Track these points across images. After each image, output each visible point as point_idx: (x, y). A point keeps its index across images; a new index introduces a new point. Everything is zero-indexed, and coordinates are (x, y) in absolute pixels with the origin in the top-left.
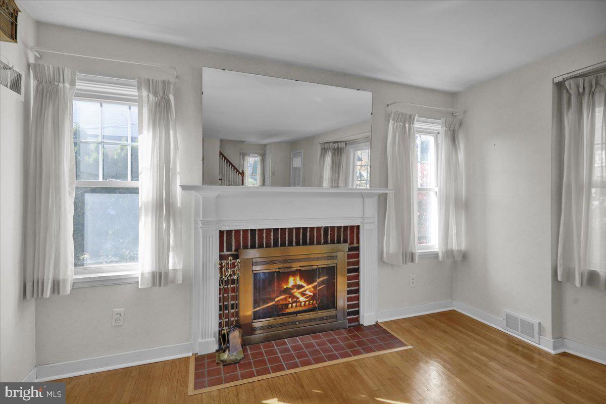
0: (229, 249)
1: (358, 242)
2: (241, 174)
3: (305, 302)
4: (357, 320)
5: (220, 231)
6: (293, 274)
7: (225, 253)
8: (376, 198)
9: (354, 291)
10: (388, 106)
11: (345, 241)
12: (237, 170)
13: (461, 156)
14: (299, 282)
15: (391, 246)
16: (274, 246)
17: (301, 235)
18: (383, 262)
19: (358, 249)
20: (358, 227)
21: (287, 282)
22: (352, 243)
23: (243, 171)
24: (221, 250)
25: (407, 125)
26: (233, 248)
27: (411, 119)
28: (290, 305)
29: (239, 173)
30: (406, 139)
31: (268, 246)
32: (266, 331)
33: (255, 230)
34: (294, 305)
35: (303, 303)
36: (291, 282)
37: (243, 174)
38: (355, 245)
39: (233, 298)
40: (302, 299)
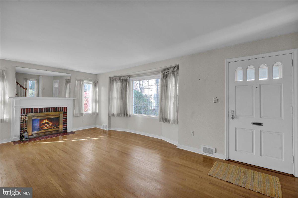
0: (24, 113)
1: (67, 111)
2: (25, 89)
3: (49, 127)
4: (66, 131)
5: (21, 109)
6: (45, 119)
7: (23, 114)
8: (72, 100)
9: (65, 124)
10: (76, 77)
11: (62, 111)
12: (22, 87)
13: (97, 90)
14: (47, 121)
15: (77, 112)
16: (39, 112)
17: (48, 109)
18: (74, 116)
19: (66, 113)
20: (67, 107)
21: (43, 121)
22: (65, 111)
23: (26, 87)
24: (21, 113)
25: (81, 82)
26: (25, 113)
27: (82, 81)
28: (44, 128)
29: (24, 88)
30: (81, 85)
31: (37, 112)
32: (36, 134)
33: (33, 108)
34: (45, 127)
35: (48, 127)
36: (44, 122)
37: (26, 89)
38: (66, 112)
39: (25, 126)
40: (48, 126)
